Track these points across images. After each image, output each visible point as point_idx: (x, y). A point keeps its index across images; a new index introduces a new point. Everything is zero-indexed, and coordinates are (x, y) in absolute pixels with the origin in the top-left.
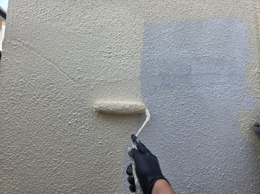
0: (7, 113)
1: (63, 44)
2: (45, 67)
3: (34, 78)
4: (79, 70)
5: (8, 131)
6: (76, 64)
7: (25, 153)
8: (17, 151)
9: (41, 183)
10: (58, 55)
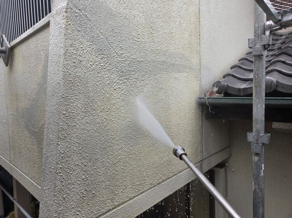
0: (70, 74)
1: (111, 23)
2: (99, 39)
3: (91, 47)
4: (121, 47)
5: (71, 91)
6: (119, 42)
7: (85, 111)
8: (79, 109)
9: (96, 136)
10: (108, 31)
